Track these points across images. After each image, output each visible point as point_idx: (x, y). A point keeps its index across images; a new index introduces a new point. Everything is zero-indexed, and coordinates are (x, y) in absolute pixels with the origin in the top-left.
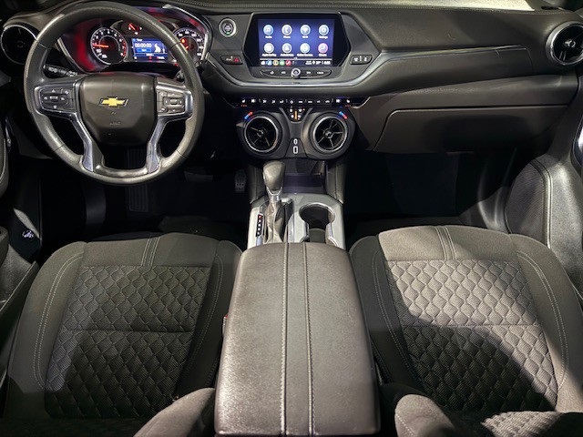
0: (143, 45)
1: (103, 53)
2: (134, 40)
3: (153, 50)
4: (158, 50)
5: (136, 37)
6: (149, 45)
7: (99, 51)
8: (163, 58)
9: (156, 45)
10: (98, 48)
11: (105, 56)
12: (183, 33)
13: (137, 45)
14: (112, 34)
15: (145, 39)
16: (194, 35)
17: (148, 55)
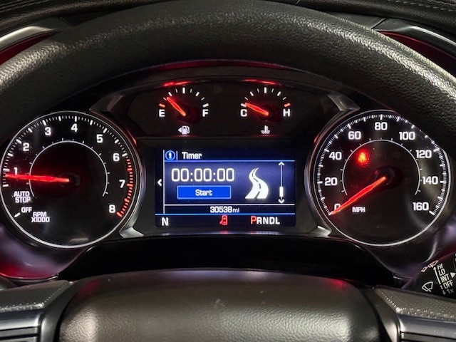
0: (204, 174)
1: (37, 205)
2: (170, 155)
3: (238, 193)
4: (259, 190)
5: (180, 145)
6: (226, 174)
7: (22, 197)
8: (274, 221)
9: (253, 176)
10: (21, 186)
11: (41, 217)
12: (367, 129)
13: (179, 175)
14: (87, 133)
15: (214, 154)
16: (408, 135)
17: (215, 209)
